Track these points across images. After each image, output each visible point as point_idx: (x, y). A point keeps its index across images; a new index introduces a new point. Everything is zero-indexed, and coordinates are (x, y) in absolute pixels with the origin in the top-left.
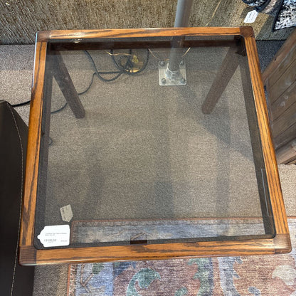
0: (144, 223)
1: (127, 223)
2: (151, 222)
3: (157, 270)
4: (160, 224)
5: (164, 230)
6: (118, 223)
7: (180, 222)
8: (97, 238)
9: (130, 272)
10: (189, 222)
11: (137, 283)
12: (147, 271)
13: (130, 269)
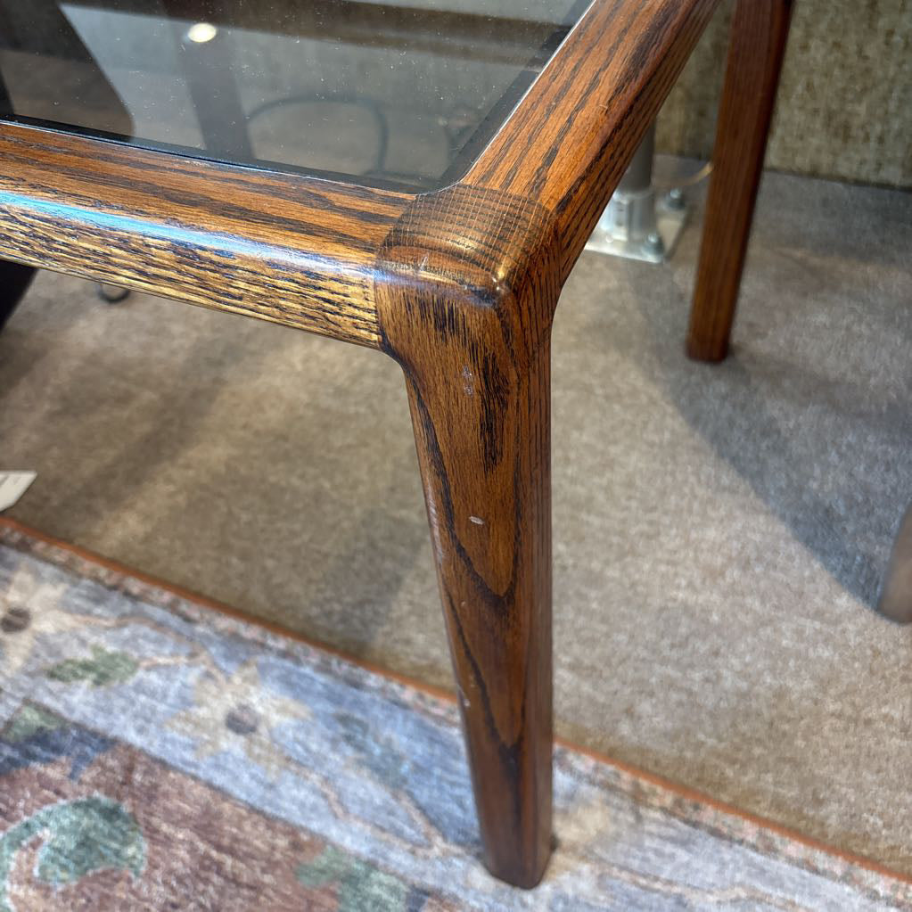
0: (225, 623)
1: (167, 597)
2: (251, 632)
3: (152, 833)
4: (285, 654)
5: (288, 683)
6: (135, 586)
7: (374, 680)
8: (28, 605)
9: (45, 783)
10: (408, 694)
11: (36, 844)
12: (111, 814)
13: (54, 773)
